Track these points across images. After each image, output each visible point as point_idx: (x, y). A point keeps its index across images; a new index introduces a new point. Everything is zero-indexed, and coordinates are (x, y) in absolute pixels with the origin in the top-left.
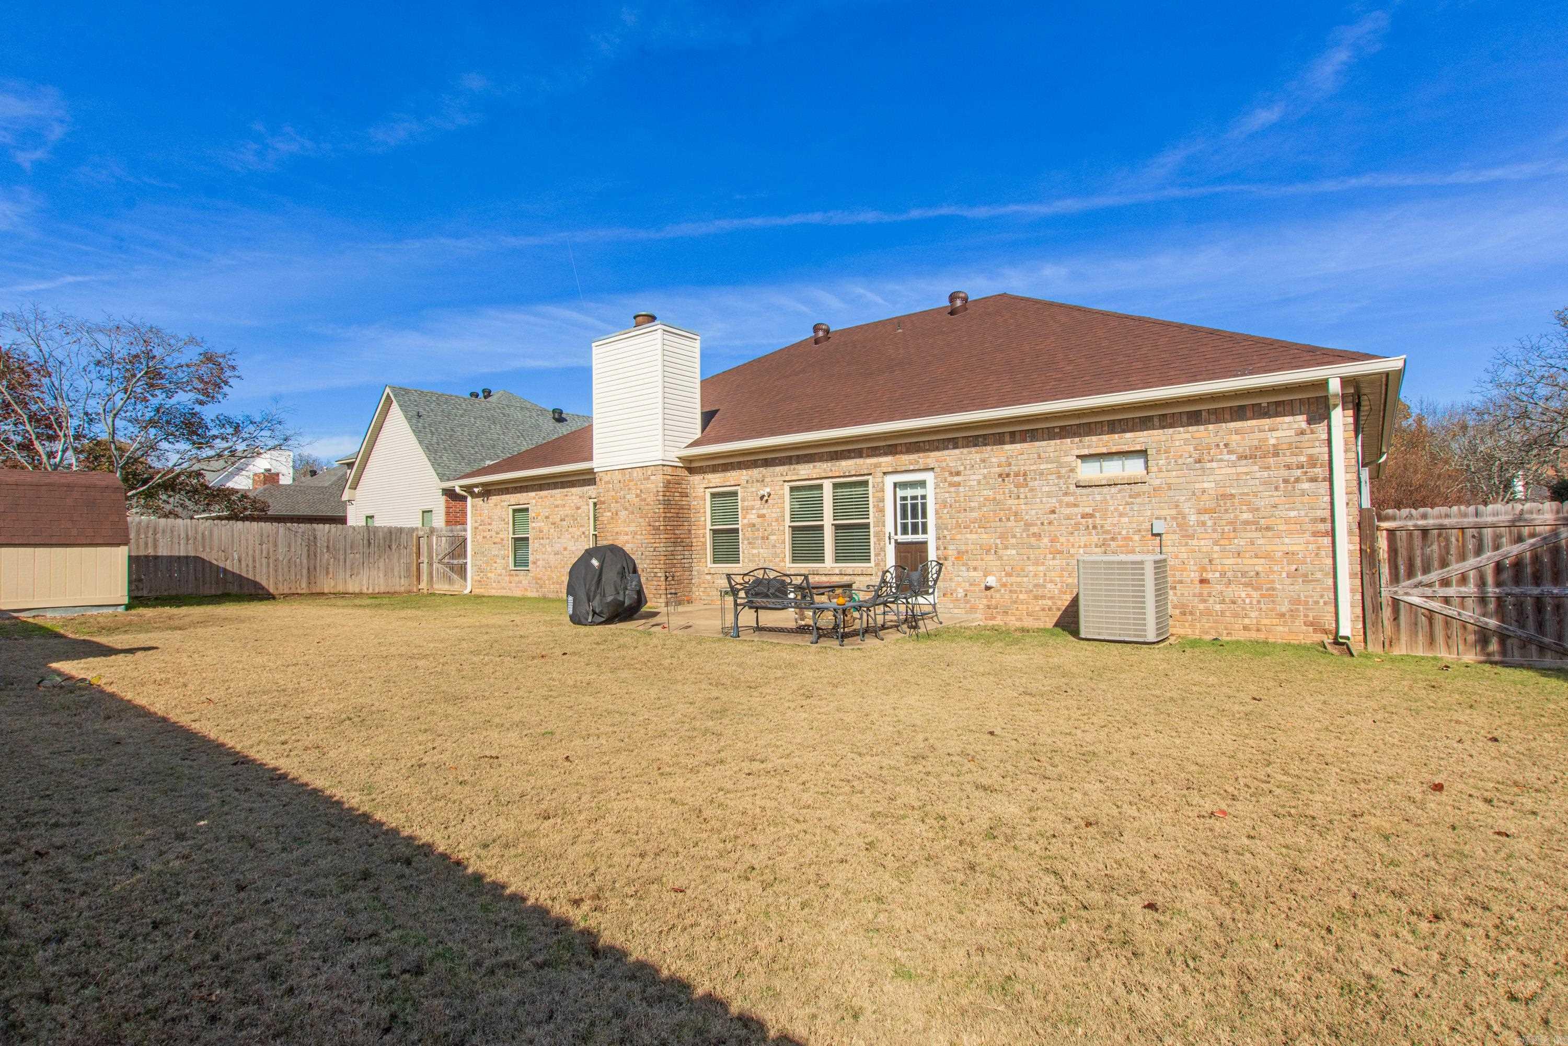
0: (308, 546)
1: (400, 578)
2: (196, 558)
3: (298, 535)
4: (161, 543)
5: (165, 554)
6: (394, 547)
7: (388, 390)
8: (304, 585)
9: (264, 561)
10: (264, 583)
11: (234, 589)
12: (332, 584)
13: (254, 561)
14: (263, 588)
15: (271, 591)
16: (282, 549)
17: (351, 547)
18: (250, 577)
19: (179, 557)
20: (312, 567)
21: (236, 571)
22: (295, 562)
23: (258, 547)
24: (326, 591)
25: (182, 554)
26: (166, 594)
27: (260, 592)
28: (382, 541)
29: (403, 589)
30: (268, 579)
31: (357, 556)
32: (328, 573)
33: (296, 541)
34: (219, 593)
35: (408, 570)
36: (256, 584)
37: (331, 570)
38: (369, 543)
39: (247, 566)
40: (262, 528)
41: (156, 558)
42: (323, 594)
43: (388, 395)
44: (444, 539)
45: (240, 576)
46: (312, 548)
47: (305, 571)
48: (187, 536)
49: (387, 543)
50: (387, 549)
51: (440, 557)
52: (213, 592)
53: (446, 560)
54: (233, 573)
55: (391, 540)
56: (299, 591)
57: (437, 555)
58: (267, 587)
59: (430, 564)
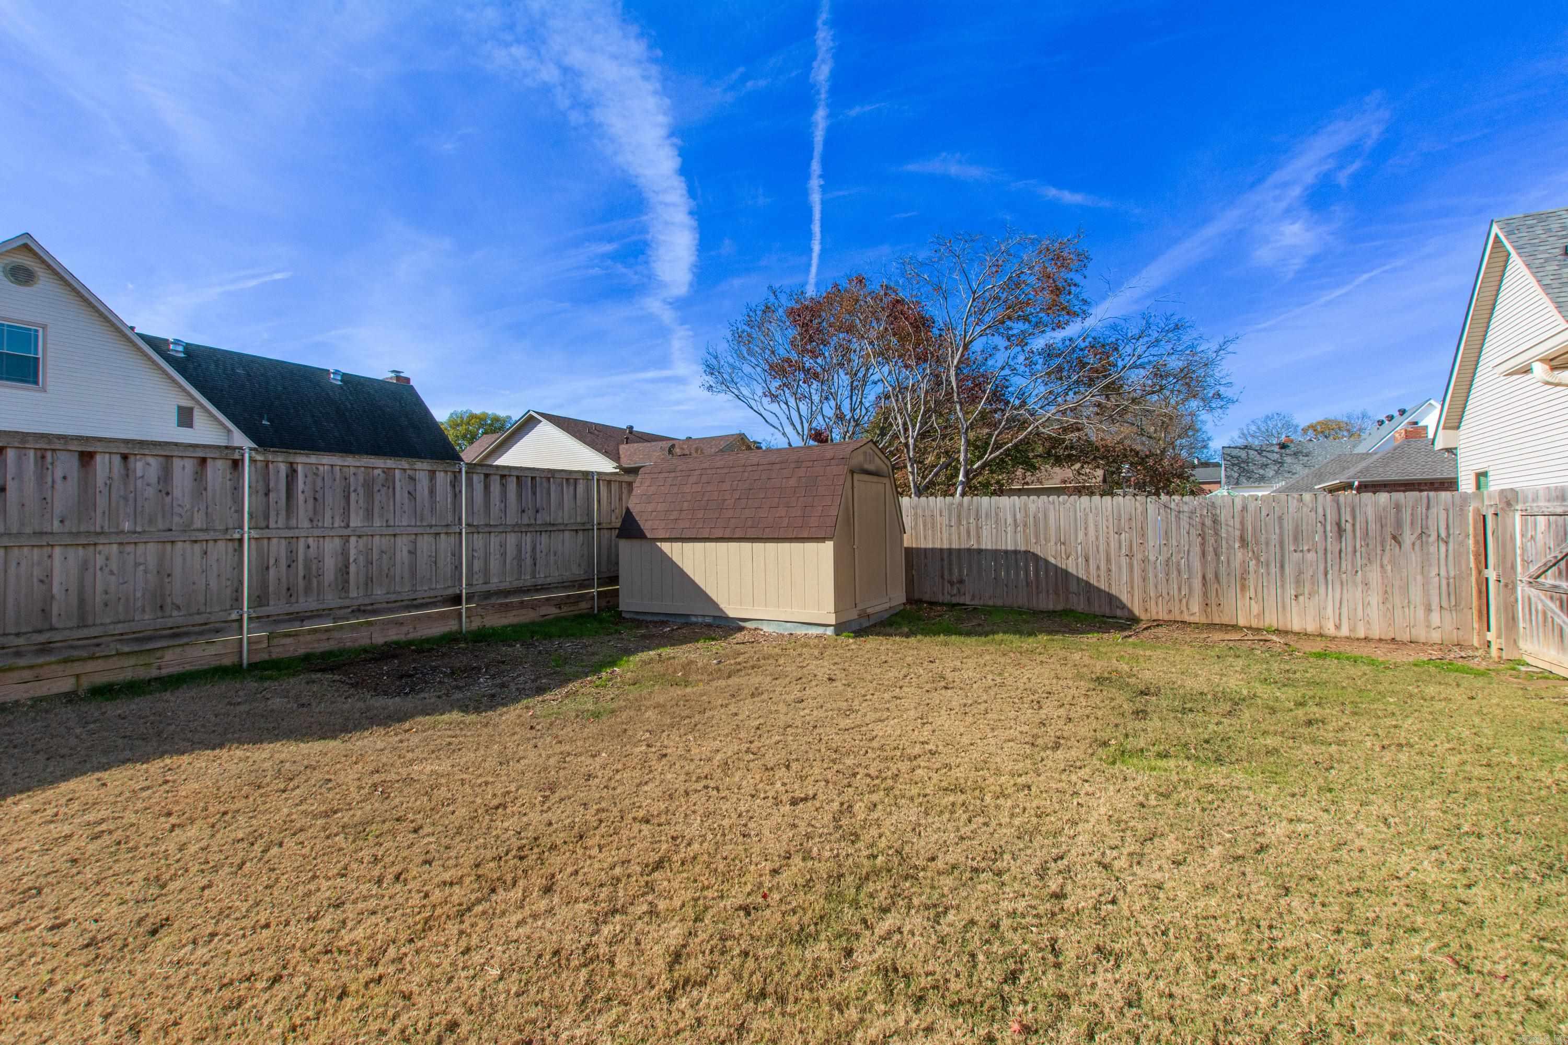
0: (1202, 536)
1: (1429, 609)
2: (1026, 552)
3: (1184, 518)
4: (985, 532)
5: (989, 547)
6: (1408, 538)
7: (1495, 229)
8: (1195, 607)
9: (1124, 561)
10: (1124, 598)
11: (1080, 605)
12: (1255, 609)
13: (1108, 560)
14: (1123, 607)
15: (1137, 612)
16: (1153, 541)
17: (1296, 539)
18: (1103, 586)
19: (1006, 552)
20: (1210, 576)
21: (1082, 574)
22: (1178, 564)
23: (1113, 538)
24: (1241, 623)
25: (1009, 548)
26: (991, 603)
27: (1119, 613)
28: (1372, 526)
29: (1436, 636)
30: (1131, 593)
31: (1310, 556)
32: (1243, 588)
33: (1179, 527)
34: (1059, 607)
35: (1453, 590)
36: (1112, 599)
37: (1251, 583)
38: (1340, 531)
39: (1098, 568)
40: (1118, 504)
41: (980, 551)
42: (1235, 628)
43: (1497, 236)
44: (1541, 520)
45: (1087, 583)
46: (1211, 540)
47: (1197, 583)
48: (1015, 520)
49: (1389, 529)
50: (1389, 541)
51: (1533, 569)
52: (1051, 607)
53: (1549, 580)
54: (1078, 579)
55: (1399, 524)
56: (1187, 618)
57: (1526, 563)
58: (1129, 605)
59: (1509, 586)
